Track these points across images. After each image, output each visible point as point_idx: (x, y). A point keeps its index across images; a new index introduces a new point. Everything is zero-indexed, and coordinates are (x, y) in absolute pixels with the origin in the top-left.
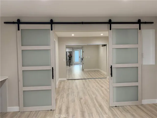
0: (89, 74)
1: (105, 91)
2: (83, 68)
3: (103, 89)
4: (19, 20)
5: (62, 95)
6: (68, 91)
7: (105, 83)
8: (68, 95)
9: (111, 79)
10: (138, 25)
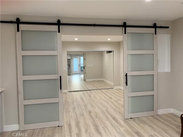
0: (93, 85)
1: (115, 102)
2: (85, 79)
3: (112, 100)
4: (18, 19)
5: (67, 108)
6: (73, 104)
7: (112, 94)
8: (74, 108)
9: (126, 89)
10: (154, 29)
